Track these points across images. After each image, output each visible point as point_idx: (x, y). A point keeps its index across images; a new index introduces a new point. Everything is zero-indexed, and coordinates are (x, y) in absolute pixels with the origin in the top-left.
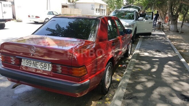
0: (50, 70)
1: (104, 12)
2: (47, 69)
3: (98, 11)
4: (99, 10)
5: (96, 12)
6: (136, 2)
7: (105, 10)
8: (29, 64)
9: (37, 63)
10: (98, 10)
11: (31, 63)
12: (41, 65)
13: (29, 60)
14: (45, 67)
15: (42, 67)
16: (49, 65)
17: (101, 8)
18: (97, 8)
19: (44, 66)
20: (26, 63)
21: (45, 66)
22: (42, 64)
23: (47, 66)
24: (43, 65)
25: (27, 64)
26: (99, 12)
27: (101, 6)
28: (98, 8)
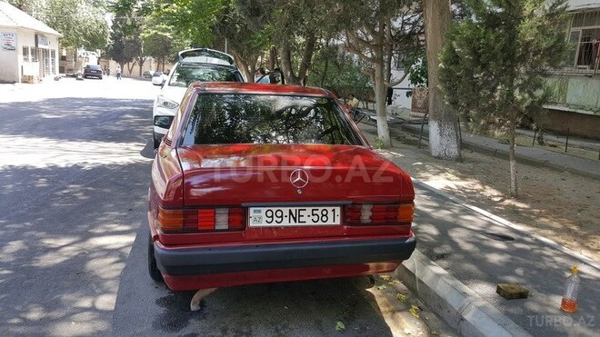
0: (338, 222)
1: (50, 58)
2: (330, 222)
3: (30, 57)
4: (35, 52)
5: (25, 59)
6: (149, 33)
7: (53, 52)
8: (275, 218)
9: (302, 213)
10: (32, 53)
11: (282, 217)
12: (313, 215)
13: (274, 209)
14: (324, 219)
15: (315, 218)
16: (334, 210)
17: (40, 46)
18: (25, 45)
19: (320, 216)
20: (265, 218)
21: (323, 215)
22: (315, 212)
23: (330, 215)
24: (319, 213)
25: (270, 220)
26: (33, 60)
27: (40, 39)
28: (31, 44)
